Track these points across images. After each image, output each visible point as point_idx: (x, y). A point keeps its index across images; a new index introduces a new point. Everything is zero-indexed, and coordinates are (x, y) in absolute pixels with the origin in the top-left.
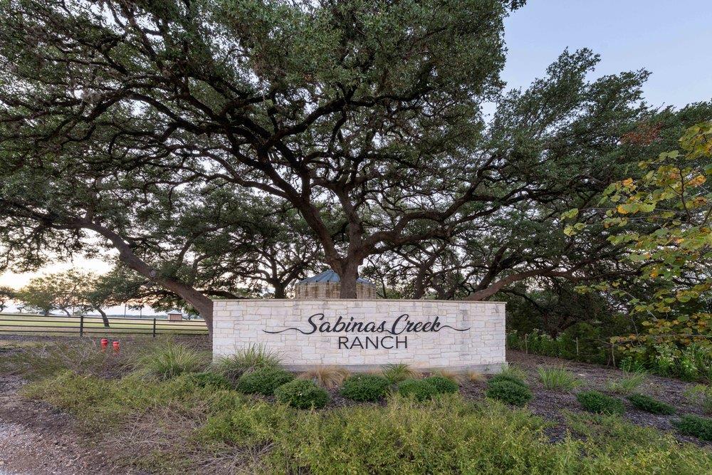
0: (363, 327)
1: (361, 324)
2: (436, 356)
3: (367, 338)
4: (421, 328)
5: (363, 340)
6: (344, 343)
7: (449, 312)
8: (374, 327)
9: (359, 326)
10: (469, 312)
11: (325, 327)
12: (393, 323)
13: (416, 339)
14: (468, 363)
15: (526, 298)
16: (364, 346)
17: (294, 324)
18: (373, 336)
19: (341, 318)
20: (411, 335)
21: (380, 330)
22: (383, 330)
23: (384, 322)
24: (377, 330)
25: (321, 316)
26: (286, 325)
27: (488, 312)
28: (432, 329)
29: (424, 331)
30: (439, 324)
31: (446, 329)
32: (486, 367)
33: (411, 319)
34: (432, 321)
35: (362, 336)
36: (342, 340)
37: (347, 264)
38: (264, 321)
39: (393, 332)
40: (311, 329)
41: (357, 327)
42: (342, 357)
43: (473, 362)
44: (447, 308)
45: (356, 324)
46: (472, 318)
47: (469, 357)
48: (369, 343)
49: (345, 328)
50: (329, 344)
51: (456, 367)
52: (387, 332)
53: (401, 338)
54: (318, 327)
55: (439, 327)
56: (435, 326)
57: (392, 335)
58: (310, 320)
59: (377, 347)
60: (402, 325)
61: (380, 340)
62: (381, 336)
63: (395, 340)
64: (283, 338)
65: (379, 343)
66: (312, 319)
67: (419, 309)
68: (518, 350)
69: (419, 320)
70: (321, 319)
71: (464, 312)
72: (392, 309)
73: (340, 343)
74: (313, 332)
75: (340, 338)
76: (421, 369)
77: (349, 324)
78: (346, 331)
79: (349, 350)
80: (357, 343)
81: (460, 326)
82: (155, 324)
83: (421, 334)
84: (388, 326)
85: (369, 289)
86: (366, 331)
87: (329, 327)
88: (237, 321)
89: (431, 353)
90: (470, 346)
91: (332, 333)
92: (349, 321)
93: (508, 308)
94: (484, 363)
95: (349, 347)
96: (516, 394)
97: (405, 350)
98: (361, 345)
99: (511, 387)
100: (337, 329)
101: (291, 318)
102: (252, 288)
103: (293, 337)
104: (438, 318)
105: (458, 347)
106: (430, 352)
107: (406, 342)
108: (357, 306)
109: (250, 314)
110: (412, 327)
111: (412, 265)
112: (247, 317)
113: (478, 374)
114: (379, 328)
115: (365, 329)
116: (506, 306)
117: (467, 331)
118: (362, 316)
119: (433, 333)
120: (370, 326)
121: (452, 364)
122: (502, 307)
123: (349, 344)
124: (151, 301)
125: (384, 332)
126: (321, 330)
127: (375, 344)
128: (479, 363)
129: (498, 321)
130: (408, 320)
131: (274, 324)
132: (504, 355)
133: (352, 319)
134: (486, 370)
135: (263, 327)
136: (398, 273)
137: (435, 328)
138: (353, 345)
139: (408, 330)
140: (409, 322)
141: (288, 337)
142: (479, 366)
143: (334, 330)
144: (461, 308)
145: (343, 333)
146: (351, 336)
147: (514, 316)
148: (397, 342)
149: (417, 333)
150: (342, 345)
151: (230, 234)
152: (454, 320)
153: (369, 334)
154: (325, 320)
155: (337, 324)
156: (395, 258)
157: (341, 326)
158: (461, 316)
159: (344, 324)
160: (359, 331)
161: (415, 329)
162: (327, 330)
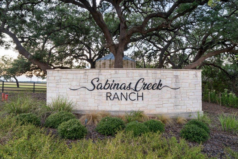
0: (119, 86)
1: (118, 84)
2: (160, 106)
3: (122, 93)
4: (151, 87)
5: (119, 95)
6: (109, 97)
7: (167, 76)
8: (125, 86)
9: (117, 86)
10: (179, 77)
11: (99, 87)
12: (135, 84)
13: (148, 94)
14: (178, 111)
15: (221, 69)
16: (120, 99)
17: (84, 85)
18: (124, 92)
19: (107, 80)
20: (145, 92)
21: (128, 88)
22: (130, 89)
23: (131, 83)
24: (127, 88)
25: (98, 79)
26: (80, 85)
27: (191, 77)
28: (158, 88)
29: (153, 89)
30: (161, 84)
31: (166, 88)
32: (190, 114)
33: (146, 82)
34: (158, 83)
35: (119, 92)
36: (109, 95)
37: (118, 48)
38: (70, 83)
39: (136, 90)
40: (92, 87)
41: (116, 86)
42: (108, 106)
43: (182, 111)
44: (166, 74)
45: (115, 85)
46: (181, 81)
47: (179, 107)
48: (123, 97)
49: (110, 87)
50: (102, 97)
51: (172, 114)
52: (132, 90)
53: (140, 94)
54: (96, 86)
55: (162, 86)
56: (159, 86)
57: (135, 92)
58: (92, 82)
59: (126, 100)
60: (140, 85)
61: (128, 95)
62: (129, 92)
63: (136, 95)
64: (79, 93)
65: (128, 97)
66: (93, 81)
67: (150, 75)
68: (216, 103)
69: (150, 82)
70: (98, 81)
71: (176, 77)
72: (135, 75)
73: (107, 96)
74: (94, 89)
75: (107, 93)
76: (151, 114)
77: (112, 84)
78: (110, 89)
79: (112, 101)
80: (116, 97)
81: (174, 87)
82: (34, 86)
83: (151, 91)
84: (133, 86)
85: (132, 64)
86: (121, 89)
87: (101, 86)
88: (58, 82)
89: (158, 104)
90: (180, 99)
91: (103, 90)
92: (112, 82)
93: (204, 74)
94: (188, 111)
95: (112, 99)
96: (197, 134)
97: (142, 102)
98: (118, 98)
99: (195, 129)
100: (106, 88)
101: (83, 81)
102: (81, 65)
103: (84, 93)
104: (160, 81)
105: (173, 100)
106: (156, 103)
107: (142, 96)
108: (116, 73)
109: (64, 78)
110: (146, 87)
111: (158, 49)
112: (62, 80)
113: (182, 119)
114: (128, 87)
115: (120, 88)
116: (202, 73)
117: (178, 90)
118: (119, 79)
119: (158, 90)
120: (123, 86)
121: (170, 112)
122: (199, 73)
123: (112, 97)
124: (36, 73)
125: (131, 90)
126: (97, 89)
127: (126, 97)
128: (185, 111)
129: (197, 83)
130: (144, 82)
131: (75, 84)
132: (201, 106)
133: (113, 81)
134: (189, 116)
135: (69, 86)
136: (152, 54)
137: (159, 87)
138: (114, 98)
139: (144, 89)
140: (144, 83)
141: (81, 92)
142: (185, 113)
143: (104, 88)
144: (174, 74)
145: (109, 90)
146: (113, 92)
147: (214, 81)
148: (138, 96)
149: (149, 91)
150: (108, 98)
151: (69, 34)
152: (170, 82)
153: (123, 91)
154: (100, 82)
155: (106, 84)
156: (150, 45)
157: (108, 85)
158: (175, 79)
159: (109, 84)
160: (117, 89)
161: (147, 88)
162: (101, 88)
